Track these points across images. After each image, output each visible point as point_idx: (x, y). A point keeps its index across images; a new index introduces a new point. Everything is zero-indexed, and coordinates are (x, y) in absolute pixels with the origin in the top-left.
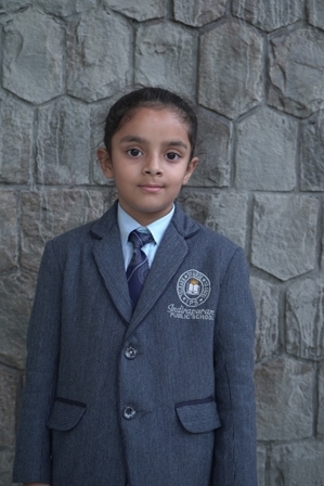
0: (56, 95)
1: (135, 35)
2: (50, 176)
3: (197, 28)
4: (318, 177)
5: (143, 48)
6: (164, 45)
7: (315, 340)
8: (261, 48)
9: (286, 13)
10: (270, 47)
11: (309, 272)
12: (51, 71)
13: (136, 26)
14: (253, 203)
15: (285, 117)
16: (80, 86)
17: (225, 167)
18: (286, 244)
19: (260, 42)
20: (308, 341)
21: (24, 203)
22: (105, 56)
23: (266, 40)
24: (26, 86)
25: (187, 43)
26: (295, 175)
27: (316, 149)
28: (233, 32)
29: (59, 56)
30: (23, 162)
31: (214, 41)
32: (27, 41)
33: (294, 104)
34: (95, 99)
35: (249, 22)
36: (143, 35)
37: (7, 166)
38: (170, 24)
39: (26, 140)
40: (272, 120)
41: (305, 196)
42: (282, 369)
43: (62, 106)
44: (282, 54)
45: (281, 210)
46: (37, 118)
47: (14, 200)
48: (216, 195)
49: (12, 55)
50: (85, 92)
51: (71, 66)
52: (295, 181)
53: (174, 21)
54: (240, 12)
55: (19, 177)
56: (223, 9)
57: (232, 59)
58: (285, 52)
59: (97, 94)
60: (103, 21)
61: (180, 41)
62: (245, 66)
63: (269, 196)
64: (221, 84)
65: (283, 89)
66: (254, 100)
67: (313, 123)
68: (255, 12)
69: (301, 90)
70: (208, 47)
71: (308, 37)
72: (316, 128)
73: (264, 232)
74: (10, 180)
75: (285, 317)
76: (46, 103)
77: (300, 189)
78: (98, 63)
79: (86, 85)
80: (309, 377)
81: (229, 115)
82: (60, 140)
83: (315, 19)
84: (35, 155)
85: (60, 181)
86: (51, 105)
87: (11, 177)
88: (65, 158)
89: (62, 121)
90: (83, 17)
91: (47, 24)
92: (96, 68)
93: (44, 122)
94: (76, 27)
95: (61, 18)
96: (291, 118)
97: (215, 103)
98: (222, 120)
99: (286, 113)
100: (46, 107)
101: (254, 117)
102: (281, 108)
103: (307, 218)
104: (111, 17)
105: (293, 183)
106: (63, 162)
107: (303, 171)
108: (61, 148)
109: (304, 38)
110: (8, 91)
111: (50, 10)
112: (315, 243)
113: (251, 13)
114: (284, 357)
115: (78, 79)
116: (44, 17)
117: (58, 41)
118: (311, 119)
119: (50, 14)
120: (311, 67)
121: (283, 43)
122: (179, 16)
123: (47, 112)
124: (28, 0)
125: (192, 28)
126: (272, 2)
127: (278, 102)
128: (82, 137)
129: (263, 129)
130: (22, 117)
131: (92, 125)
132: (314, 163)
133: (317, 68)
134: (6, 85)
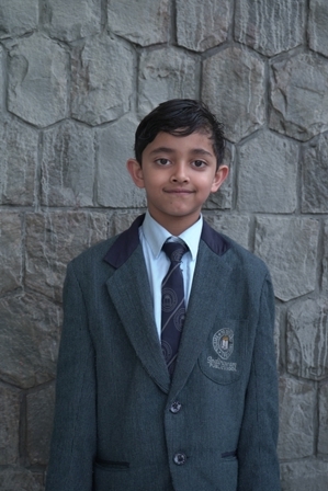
0: (61, 118)
1: (138, 60)
2: (54, 198)
3: (199, 53)
4: (318, 199)
5: (146, 72)
6: (167, 69)
7: (315, 359)
8: (263, 73)
9: (287, 39)
10: (271, 71)
11: (310, 293)
12: (56, 95)
13: (140, 51)
14: (255, 224)
15: (286, 141)
16: (84, 110)
18: (287, 265)
19: (262, 67)
20: (309, 361)
21: (28, 225)
22: (108, 80)
23: (267, 65)
24: (31, 110)
25: (190, 67)
26: (296, 197)
27: (317, 172)
28: (235, 57)
29: (63, 80)
30: (28, 185)
31: (216, 66)
32: (32, 65)
33: (295, 128)
34: (99, 122)
35: (251, 47)
37: (12, 188)
38: (172, 49)
39: (31, 162)
40: (274, 144)
41: (306, 218)
42: (283, 388)
43: (67, 129)
44: (283, 78)
45: (282, 232)
46: (41, 141)
47: (19, 222)
49: (18, 79)
50: (89, 115)
51: (75, 89)
52: (296, 203)
54: (242, 38)
55: (24, 199)
56: (225, 35)
58: (286, 76)
59: (101, 117)
60: (107, 46)
61: (183, 65)
62: (247, 90)
63: (271, 218)
64: (223, 107)
65: (284, 113)
66: (256, 124)
67: (314, 146)
68: (257, 37)
69: (301, 114)
70: (210, 71)
71: (309, 62)
72: (317, 151)
73: (265, 253)
74: (15, 201)
75: (286, 337)
76: (51, 126)
77: (301, 212)
78: (102, 87)
79: (90, 109)
80: (310, 397)
81: (231, 139)
82: (64, 163)
83: (315, 44)
84: (40, 177)
85: (64, 203)
86: (56, 129)
87: (15, 199)
88: (70, 180)
89: (67, 144)
90: (87, 42)
91: (52, 48)
92: (100, 92)
93: (48, 145)
94: (81, 52)
95: (66, 43)
96: (292, 142)
99: (287, 137)
100: (51, 130)
101: (256, 140)
102: (282, 132)
103: (308, 240)
104: (115, 42)
105: (294, 206)
106: (67, 185)
107: (304, 193)
108: (65, 170)
109: (304, 63)
110: (13, 115)
111: (55, 35)
112: (316, 264)
113: (252, 38)
114: (285, 376)
115: (83, 102)
116: (49, 42)
117: (63, 66)
118: (312, 142)
119: (55, 38)
120: (312, 91)
121: (284, 68)
122: (182, 41)
123: (52, 135)
124: (32, 25)
125: (194, 52)
126: (274, 28)
127: (279, 125)
128: (86, 159)
129: (264, 152)
130: (26, 140)
131: (97, 148)
132: (315, 186)
133: (317, 92)
134: (11, 109)
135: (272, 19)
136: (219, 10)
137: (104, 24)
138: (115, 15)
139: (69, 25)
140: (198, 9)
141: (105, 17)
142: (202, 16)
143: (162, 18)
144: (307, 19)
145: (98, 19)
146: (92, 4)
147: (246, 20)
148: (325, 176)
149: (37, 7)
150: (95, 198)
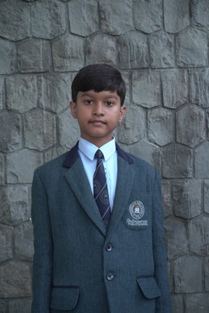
17: (190, 169)
36: (151, 114)
48: (187, 182)
53: (164, 107)
57: (190, 121)
97: (184, 141)
98: (188, 148)
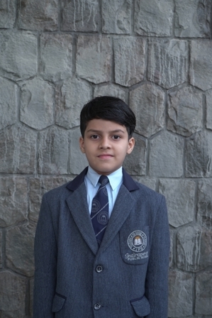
0: (49, 125)
1: (93, 91)
2: (46, 170)
3: (128, 87)
4: (195, 169)
7: (193, 260)
8: (164, 98)
9: (177, 79)
10: (168, 97)
11: (190, 222)
12: (47, 112)
13: (94, 86)
14: (159, 184)
15: (177, 136)
16: (62, 120)
18: (177, 207)
19: (163, 95)
20: (190, 261)
21: (31, 185)
22: (76, 103)
23: (166, 93)
24: (33, 120)
25: (122, 95)
26: (182, 168)
27: (194, 154)
28: (148, 89)
29: (51, 104)
30: (31, 162)
31: (137, 95)
32: (33, 96)
33: (182, 129)
34: (71, 127)
35: (157, 84)
37: (22, 164)
38: (112, 85)
39: (32, 150)
40: (170, 138)
41: (188, 180)
42: (175, 277)
43: (53, 131)
44: (175, 101)
45: (175, 188)
46: (39, 138)
47: (26, 183)
49: (26, 103)
50: (65, 123)
51: (58, 109)
52: (182, 172)
54: (152, 78)
55: (29, 170)
56: (142, 77)
58: (177, 100)
59: (72, 124)
60: (75, 84)
61: (118, 94)
62: (155, 108)
63: (168, 180)
64: (141, 118)
65: (175, 121)
66: (160, 127)
67: (192, 139)
68: (160, 78)
69: (186, 121)
70: (133, 97)
71: (190, 92)
72: (194, 142)
74: (24, 172)
75: (176, 247)
76: (44, 129)
77: (185, 176)
78: (72, 107)
79: (66, 119)
80: (190, 281)
81: (145, 136)
82: (51, 150)
83: (193, 81)
84: (38, 158)
85: (51, 172)
86: (47, 131)
87: (24, 170)
88: (54, 159)
89: (53, 139)
90: (65, 82)
91: (45, 86)
92: (72, 110)
93: (42, 140)
94: (61, 87)
95: (52, 82)
96: (180, 137)
99: (177, 134)
100: (44, 131)
101: (159, 136)
102: (174, 131)
103: (189, 192)
104: (80, 81)
105: (181, 173)
106: (53, 162)
107: (187, 166)
108: (52, 154)
109: (187, 92)
110: (23, 123)
111: (47, 78)
112: (194, 206)
113: (158, 79)
114: (176, 270)
115: (62, 116)
116: (43, 82)
117: (51, 95)
118: (192, 137)
119: (46, 80)
120: (192, 108)
121: (176, 95)
122: (118, 81)
123: (44, 134)
124: (34, 73)
125: (124, 87)
126: (170, 73)
127: (173, 128)
128: (63, 148)
129: (164, 143)
130: (30, 137)
131: (69, 141)
132: (193, 162)
133: (195, 109)
134: (21, 120)
135: (169, 68)
136: (139, 63)
137: (74, 72)
138: (80, 67)
139: (54, 73)
140: (127, 62)
141: (75, 68)
142: (129, 67)
143: (106, 68)
144: (189, 68)
145: (71, 69)
146: (67, 61)
147: (154, 69)
148: (199, 156)
149: (37, 63)
150: (69, 170)
